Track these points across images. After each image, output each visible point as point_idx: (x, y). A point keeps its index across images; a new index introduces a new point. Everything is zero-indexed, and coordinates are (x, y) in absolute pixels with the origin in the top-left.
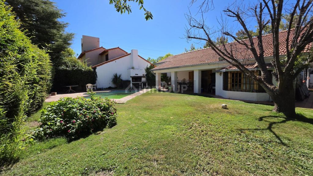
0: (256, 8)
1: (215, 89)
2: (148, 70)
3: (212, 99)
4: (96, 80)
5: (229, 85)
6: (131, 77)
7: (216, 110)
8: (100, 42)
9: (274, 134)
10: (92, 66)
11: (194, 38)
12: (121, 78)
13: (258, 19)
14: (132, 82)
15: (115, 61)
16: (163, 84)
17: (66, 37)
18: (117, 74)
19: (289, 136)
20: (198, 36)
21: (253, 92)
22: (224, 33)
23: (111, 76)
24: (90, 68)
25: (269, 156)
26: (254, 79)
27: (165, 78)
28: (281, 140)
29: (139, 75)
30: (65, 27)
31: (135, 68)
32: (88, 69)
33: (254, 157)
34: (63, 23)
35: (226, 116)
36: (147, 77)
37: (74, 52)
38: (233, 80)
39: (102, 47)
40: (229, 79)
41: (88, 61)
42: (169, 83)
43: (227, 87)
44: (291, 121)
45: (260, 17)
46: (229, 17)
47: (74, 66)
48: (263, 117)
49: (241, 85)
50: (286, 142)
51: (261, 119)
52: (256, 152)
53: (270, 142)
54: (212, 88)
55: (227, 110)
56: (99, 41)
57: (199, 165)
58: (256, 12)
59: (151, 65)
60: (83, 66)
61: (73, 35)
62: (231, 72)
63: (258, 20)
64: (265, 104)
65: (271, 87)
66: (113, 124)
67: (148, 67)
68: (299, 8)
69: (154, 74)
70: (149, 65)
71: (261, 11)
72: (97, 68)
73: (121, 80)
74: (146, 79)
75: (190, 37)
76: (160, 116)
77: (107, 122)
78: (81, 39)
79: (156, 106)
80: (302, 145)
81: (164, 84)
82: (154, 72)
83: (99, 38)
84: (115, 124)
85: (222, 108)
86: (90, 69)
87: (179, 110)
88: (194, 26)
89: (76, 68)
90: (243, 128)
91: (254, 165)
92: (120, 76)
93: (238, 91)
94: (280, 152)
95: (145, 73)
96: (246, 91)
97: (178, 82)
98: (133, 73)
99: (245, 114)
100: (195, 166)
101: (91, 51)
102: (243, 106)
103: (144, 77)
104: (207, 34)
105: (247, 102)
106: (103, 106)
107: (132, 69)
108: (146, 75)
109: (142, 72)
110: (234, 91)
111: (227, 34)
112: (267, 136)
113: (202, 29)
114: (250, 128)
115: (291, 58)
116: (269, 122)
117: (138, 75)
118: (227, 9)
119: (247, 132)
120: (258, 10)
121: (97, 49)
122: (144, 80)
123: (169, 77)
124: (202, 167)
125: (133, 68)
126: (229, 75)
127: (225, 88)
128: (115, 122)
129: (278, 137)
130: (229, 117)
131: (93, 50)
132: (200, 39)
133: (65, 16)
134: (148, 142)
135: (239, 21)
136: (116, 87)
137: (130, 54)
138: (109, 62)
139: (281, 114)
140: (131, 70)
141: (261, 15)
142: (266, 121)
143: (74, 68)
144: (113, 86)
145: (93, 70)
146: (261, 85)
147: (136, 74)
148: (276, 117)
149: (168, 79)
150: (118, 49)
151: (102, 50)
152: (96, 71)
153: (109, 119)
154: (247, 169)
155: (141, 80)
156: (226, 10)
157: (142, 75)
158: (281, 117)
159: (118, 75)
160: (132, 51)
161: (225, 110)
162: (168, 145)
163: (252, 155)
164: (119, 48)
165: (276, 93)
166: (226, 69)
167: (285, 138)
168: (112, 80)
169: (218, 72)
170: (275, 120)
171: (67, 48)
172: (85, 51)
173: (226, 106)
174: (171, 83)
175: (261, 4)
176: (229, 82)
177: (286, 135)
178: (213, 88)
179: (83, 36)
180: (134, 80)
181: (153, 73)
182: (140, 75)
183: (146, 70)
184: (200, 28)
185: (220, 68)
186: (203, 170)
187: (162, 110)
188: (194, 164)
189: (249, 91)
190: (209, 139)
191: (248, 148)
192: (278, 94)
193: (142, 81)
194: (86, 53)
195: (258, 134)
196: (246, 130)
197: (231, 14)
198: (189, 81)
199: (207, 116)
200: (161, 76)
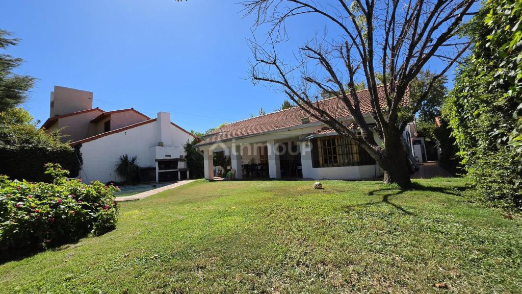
0: (341, 49)
1: (301, 169)
2: (189, 147)
3: (299, 182)
4: (80, 169)
5: (320, 158)
6: (156, 160)
7: (307, 192)
8: (93, 101)
9: (394, 205)
10: (71, 142)
11: (263, 79)
12: (135, 163)
13: (345, 61)
14: (159, 170)
15: (124, 131)
16: (217, 171)
17: (14, 83)
18: (127, 157)
19: (412, 204)
20: (268, 77)
21: (353, 165)
22: (305, 79)
23: (115, 160)
24: (67, 145)
25: (395, 229)
26: (352, 138)
27: (221, 159)
28: (404, 211)
29: (172, 158)
30: (13, 66)
31: (164, 144)
32: (61, 147)
33: (374, 234)
34: (8, 58)
35: (323, 196)
36: (188, 160)
37: (30, 115)
38: (325, 150)
39: (98, 108)
40: (320, 150)
41: (62, 133)
42: (229, 168)
43: (318, 161)
44: (409, 191)
45: (348, 59)
46: (309, 58)
47: (27, 142)
48: (373, 191)
49: (336, 156)
50: (411, 211)
51: (371, 193)
52: (376, 227)
53: (391, 214)
54: (296, 168)
55: (323, 190)
56: (91, 99)
57: (290, 258)
58: (341, 53)
59: (195, 139)
60: (52, 142)
61: (31, 80)
62: (320, 138)
63: (346, 63)
64: (372, 180)
65: (376, 148)
66: (106, 226)
67: (190, 142)
68: (389, 48)
69: (201, 153)
70: (191, 139)
71: (348, 51)
72: (83, 144)
73: (137, 167)
74: (186, 164)
75: (256, 78)
76: (213, 208)
77: (92, 225)
78: (52, 92)
79: (204, 198)
80: (431, 212)
81: (219, 170)
82: (201, 149)
83: (91, 94)
84: (112, 228)
85: (315, 188)
86: (66, 148)
87: (247, 198)
88: (262, 61)
89: (31, 146)
90: (350, 204)
91: (378, 243)
92: (134, 160)
93: (333, 166)
94: (408, 222)
95: (184, 154)
96: (344, 165)
97: (242, 165)
98: (161, 154)
99: (348, 191)
100: (282, 262)
101: (71, 115)
102: (345, 184)
103: (181, 159)
104: (281, 73)
105: (348, 181)
106: (83, 193)
107: (159, 145)
108: (186, 157)
109: (178, 152)
110: (328, 166)
111: (309, 80)
112: (385, 208)
113: (274, 65)
114: (360, 203)
115: (393, 103)
116: (382, 195)
117: (170, 156)
118: (306, 47)
119: (357, 208)
120: (344, 51)
121: (85, 112)
122: (181, 165)
123: (227, 158)
124: (295, 261)
125: (161, 144)
126: (319, 143)
127: (316, 164)
128: (111, 223)
129: (399, 208)
130: (327, 197)
131: (76, 114)
132: (271, 81)
133: (14, 44)
134: (184, 243)
135: (323, 65)
136: (124, 182)
137: (155, 120)
138: (111, 133)
139: (395, 185)
140: (158, 148)
141: (348, 56)
142: (378, 195)
143: (25, 145)
144: (118, 179)
145: (72, 149)
146: (363, 146)
147: (166, 156)
148: (390, 189)
149: (226, 161)
150: (132, 112)
151: (98, 114)
152: (80, 152)
153: (95, 219)
154: (370, 248)
155: (177, 165)
156: (304, 47)
157: (179, 157)
158: (395, 189)
159: (129, 159)
160: (159, 114)
161: (320, 190)
162: (228, 241)
163: (372, 231)
164: (135, 111)
165: (384, 156)
166: (314, 133)
167: (409, 207)
168: (116, 168)
169: (302, 141)
170: (390, 192)
171: (12, 107)
172: (57, 115)
173: (320, 184)
174: (231, 168)
175: (347, 43)
176: (320, 154)
177: (409, 204)
178: (299, 167)
179: (56, 88)
180: (163, 166)
181: (199, 150)
182: (175, 155)
183: (185, 148)
184: (270, 64)
185: (305, 135)
186: (298, 265)
187: (216, 201)
188: (280, 257)
189: (348, 165)
190: (301, 224)
191: (364, 225)
192: (386, 156)
193: (179, 167)
194: (59, 119)
195: (372, 208)
196: (355, 206)
197: (312, 54)
198: (261, 161)
199: (295, 199)
200: (214, 157)
